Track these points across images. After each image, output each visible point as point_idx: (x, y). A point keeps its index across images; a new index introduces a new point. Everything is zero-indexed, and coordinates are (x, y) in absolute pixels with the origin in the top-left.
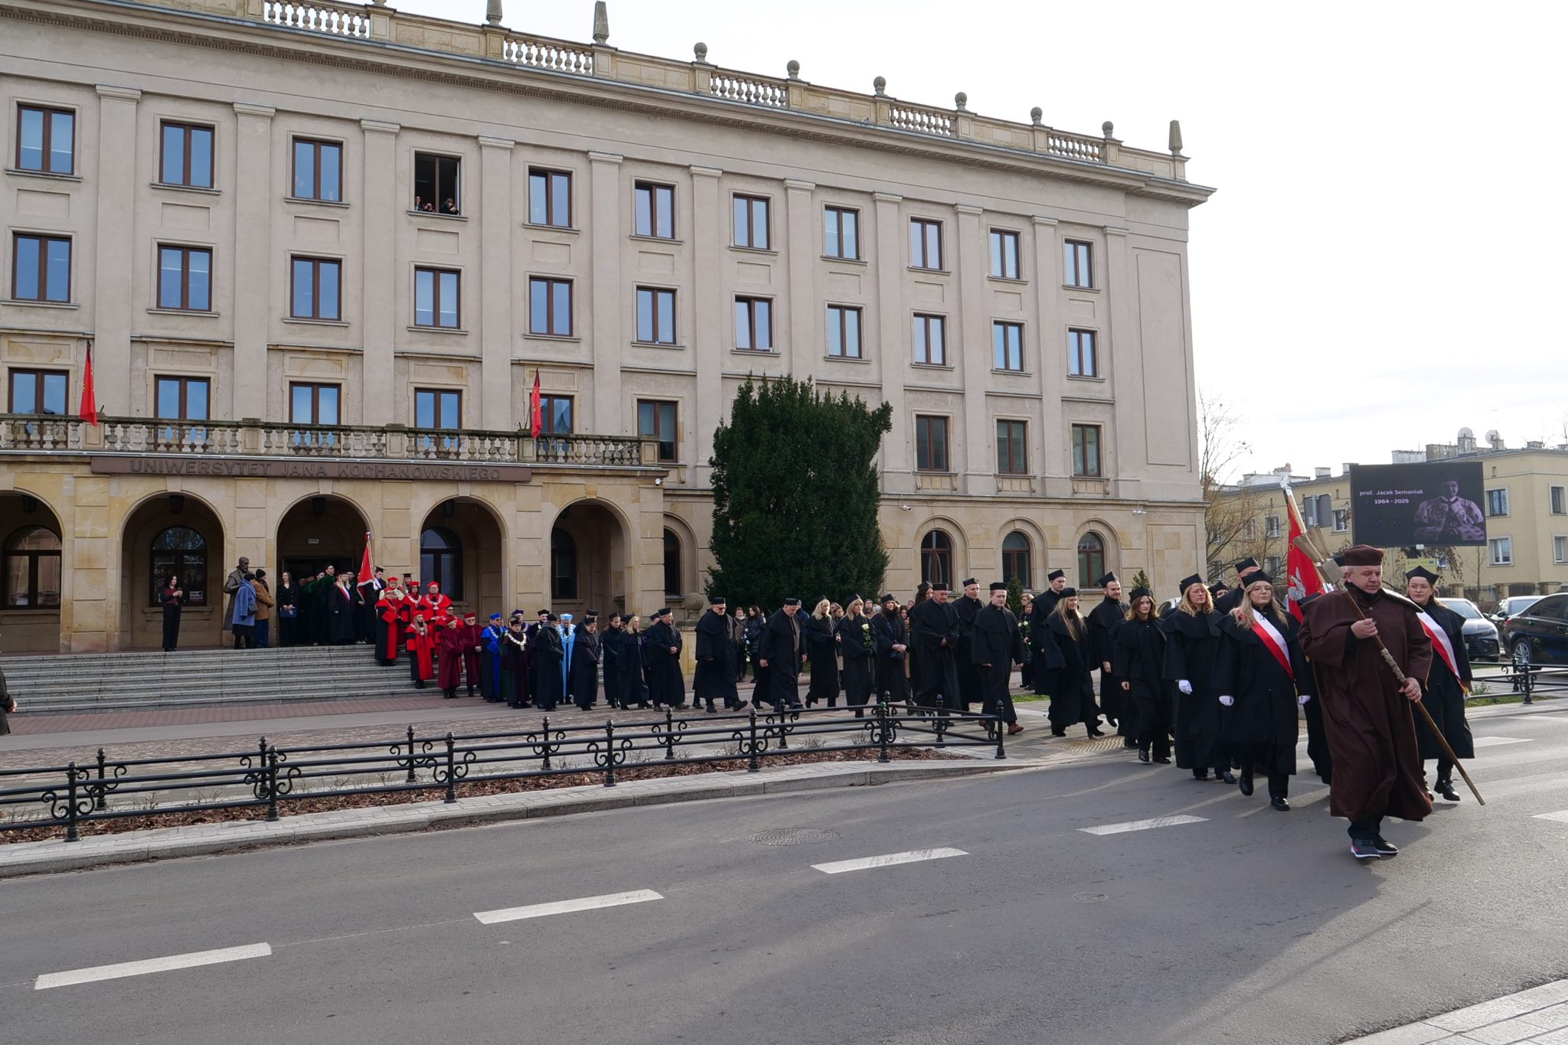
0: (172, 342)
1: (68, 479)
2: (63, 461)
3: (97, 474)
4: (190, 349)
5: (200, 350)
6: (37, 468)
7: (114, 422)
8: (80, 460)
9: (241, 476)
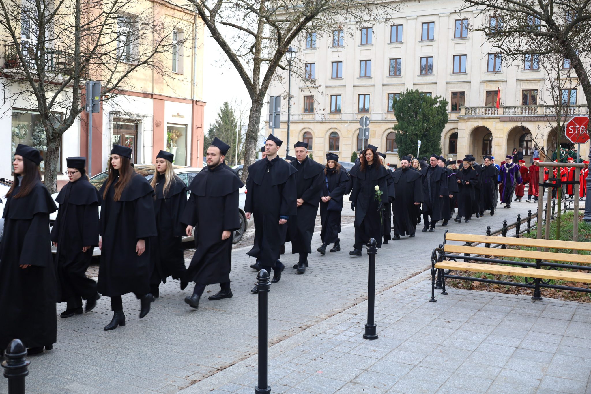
0: (527, 80)
1: (494, 123)
2: (493, 118)
3: (501, 121)
4: (532, 81)
5: (535, 81)
6: (488, 120)
7: (506, 107)
8: (497, 118)
9: (537, 121)
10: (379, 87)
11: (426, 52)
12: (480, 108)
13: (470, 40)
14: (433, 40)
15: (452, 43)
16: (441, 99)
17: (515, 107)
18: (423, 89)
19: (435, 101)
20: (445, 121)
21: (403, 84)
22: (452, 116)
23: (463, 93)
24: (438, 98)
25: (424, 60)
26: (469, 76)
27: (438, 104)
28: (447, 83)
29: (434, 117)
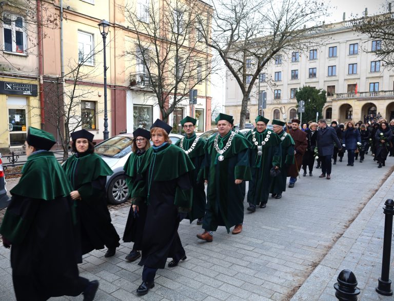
1: (354, 102)
2: (353, 99)
5: (377, 78)
6: (350, 100)
7: (361, 93)
8: (356, 99)
9: (380, 99)
10: (286, 85)
11: (312, 65)
12: (345, 94)
13: (338, 58)
14: (316, 59)
15: (327, 60)
16: (323, 90)
17: (366, 92)
18: (312, 85)
19: (319, 91)
20: (325, 101)
21: (299, 83)
22: (328, 99)
23: (334, 87)
24: (320, 90)
25: (311, 70)
26: (337, 77)
27: (321, 93)
28: (325, 81)
29: (319, 100)
